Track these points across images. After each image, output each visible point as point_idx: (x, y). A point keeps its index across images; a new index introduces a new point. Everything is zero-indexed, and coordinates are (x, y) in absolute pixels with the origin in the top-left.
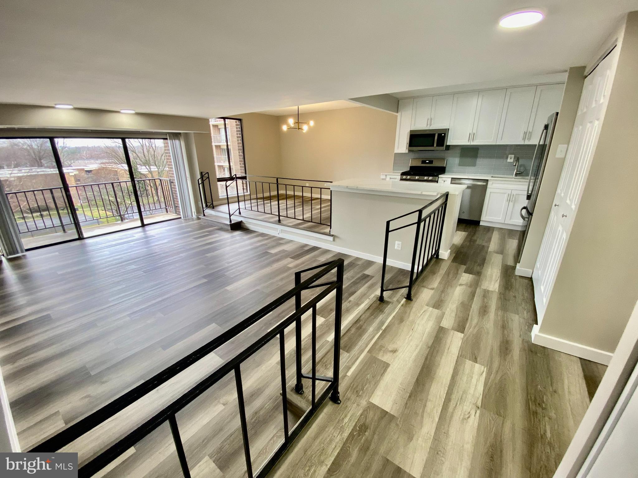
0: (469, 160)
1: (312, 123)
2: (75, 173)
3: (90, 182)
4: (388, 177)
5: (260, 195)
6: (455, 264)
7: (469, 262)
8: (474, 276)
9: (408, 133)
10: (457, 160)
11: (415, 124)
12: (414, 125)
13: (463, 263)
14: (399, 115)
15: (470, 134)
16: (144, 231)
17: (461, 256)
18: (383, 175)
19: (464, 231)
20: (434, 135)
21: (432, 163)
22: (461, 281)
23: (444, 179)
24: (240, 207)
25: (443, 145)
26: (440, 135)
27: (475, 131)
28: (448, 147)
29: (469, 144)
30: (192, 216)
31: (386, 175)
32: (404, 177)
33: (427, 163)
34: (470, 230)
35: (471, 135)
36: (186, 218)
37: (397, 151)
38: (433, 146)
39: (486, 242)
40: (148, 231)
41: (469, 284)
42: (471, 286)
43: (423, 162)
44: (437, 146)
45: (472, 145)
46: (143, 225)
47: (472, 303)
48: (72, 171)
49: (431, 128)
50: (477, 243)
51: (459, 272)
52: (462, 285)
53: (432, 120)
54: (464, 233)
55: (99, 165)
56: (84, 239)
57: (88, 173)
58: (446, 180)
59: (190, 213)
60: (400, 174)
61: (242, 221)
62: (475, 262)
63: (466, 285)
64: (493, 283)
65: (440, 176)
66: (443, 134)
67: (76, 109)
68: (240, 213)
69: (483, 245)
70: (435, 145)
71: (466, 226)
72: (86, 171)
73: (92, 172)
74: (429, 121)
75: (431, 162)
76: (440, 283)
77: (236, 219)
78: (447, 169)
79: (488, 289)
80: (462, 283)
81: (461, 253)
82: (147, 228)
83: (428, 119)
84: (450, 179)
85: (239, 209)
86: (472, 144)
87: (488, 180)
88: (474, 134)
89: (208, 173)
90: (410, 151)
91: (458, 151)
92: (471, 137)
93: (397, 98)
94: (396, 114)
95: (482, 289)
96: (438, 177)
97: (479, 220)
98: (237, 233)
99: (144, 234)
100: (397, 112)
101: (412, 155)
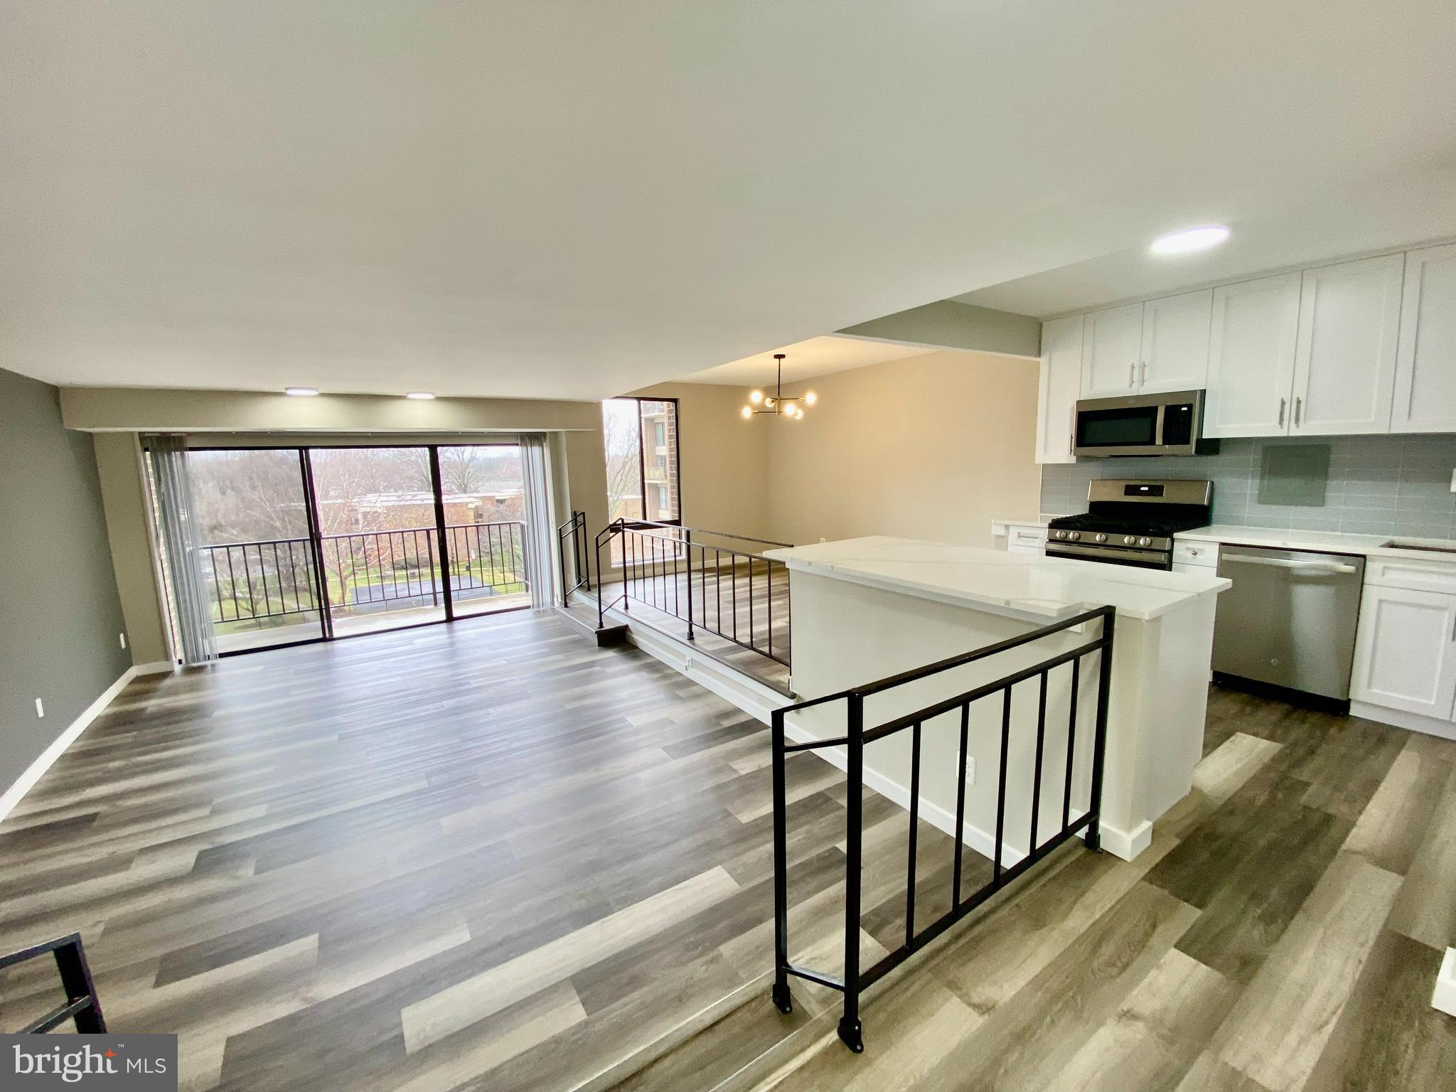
0: (1294, 484)
1: (811, 398)
2: (476, 504)
3: (498, 519)
4: (1013, 532)
5: (710, 563)
6: (1156, 891)
7: (1223, 893)
8: (1217, 975)
9: (1073, 408)
10: (1251, 486)
11: (1092, 380)
12: (1091, 387)
13: (1196, 893)
14: (1043, 360)
15: (1283, 403)
16: (451, 631)
17: (1204, 856)
18: (996, 524)
19: (1271, 737)
20: (1152, 412)
21: (1161, 495)
22: (1137, 996)
23: (1196, 546)
24: (628, 594)
25: (1186, 441)
26: (1172, 411)
27: (1300, 393)
28: (1211, 447)
29: (1282, 433)
30: (553, 603)
31: (1007, 527)
32: (1058, 534)
33: (1144, 493)
34: (1299, 732)
35: (1287, 406)
36: (539, 607)
37: (1042, 458)
38: (1152, 442)
39: (1351, 800)
40: (458, 631)
42: (1173, 1034)
43: (1131, 490)
44: (1165, 442)
45: (1296, 438)
46: (450, 619)
48: (473, 500)
49: (1144, 391)
50: (1304, 799)
51: (1155, 940)
52: (1135, 1018)
53: (1147, 370)
54: (1264, 744)
55: (518, 490)
56: (332, 639)
57: (499, 504)
58: (1202, 550)
59: (547, 598)
60: (1047, 525)
61: (627, 626)
62: (1255, 897)
63: (1156, 1020)
64: (1293, 1038)
65: (1176, 535)
66: (1184, 406)
67: (323, 395)
68: (627, 607)
69: (1331, 811)
70: (1159, 440)
71: (1287, 715)
72: (498, 501)
73: (506, 503)
74: (1136, 371)
75: (1156, 490)
76: (1037, 983)
77: (614, 619)
78: (1216, 512)
79: (1251, 1074)
80: (1138, 1010)
81: (1212, 837)
82: (457, 624)
83: (1133, 367)
84: (1217, 547)
85: (626, 596)
86: (1295, 432)
87: (1364, 557)
88: (1299, 402)
89: (583, 514)
90: (1082, 459)
91: (1254, 457)
92: (1289, 412)
93: (1035, 318)
94: (1037, 359)
96: (1173, 540)
97: (1344, 698)
98: (610, 654)
99: (449, 638)
100: (1039, 355)
101: (1094, 469)
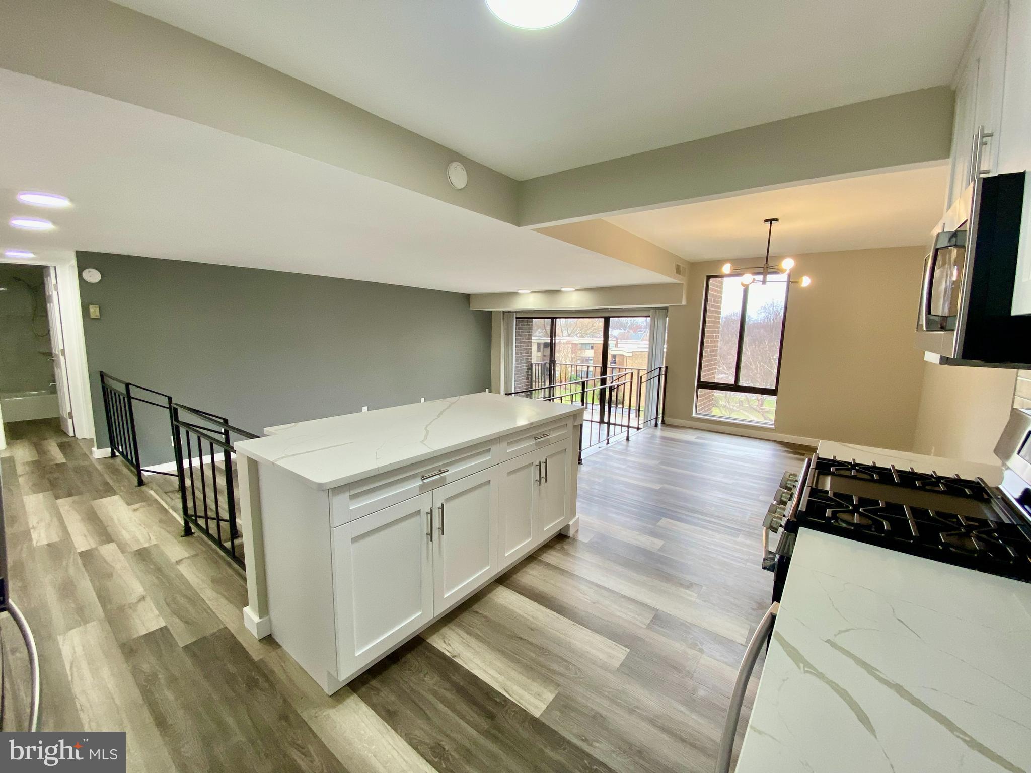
8: (135, 636)
22: (149, 603)
41: (130, 612)
42: (121, 609)
47: (94, 586)
51: (177, 621)
52: (140, 601)
62: (173, 679)
63: (133, 606)
64: (79, 650)
79: (81, 628)
80: (142, 603)
95: (94, 620)
